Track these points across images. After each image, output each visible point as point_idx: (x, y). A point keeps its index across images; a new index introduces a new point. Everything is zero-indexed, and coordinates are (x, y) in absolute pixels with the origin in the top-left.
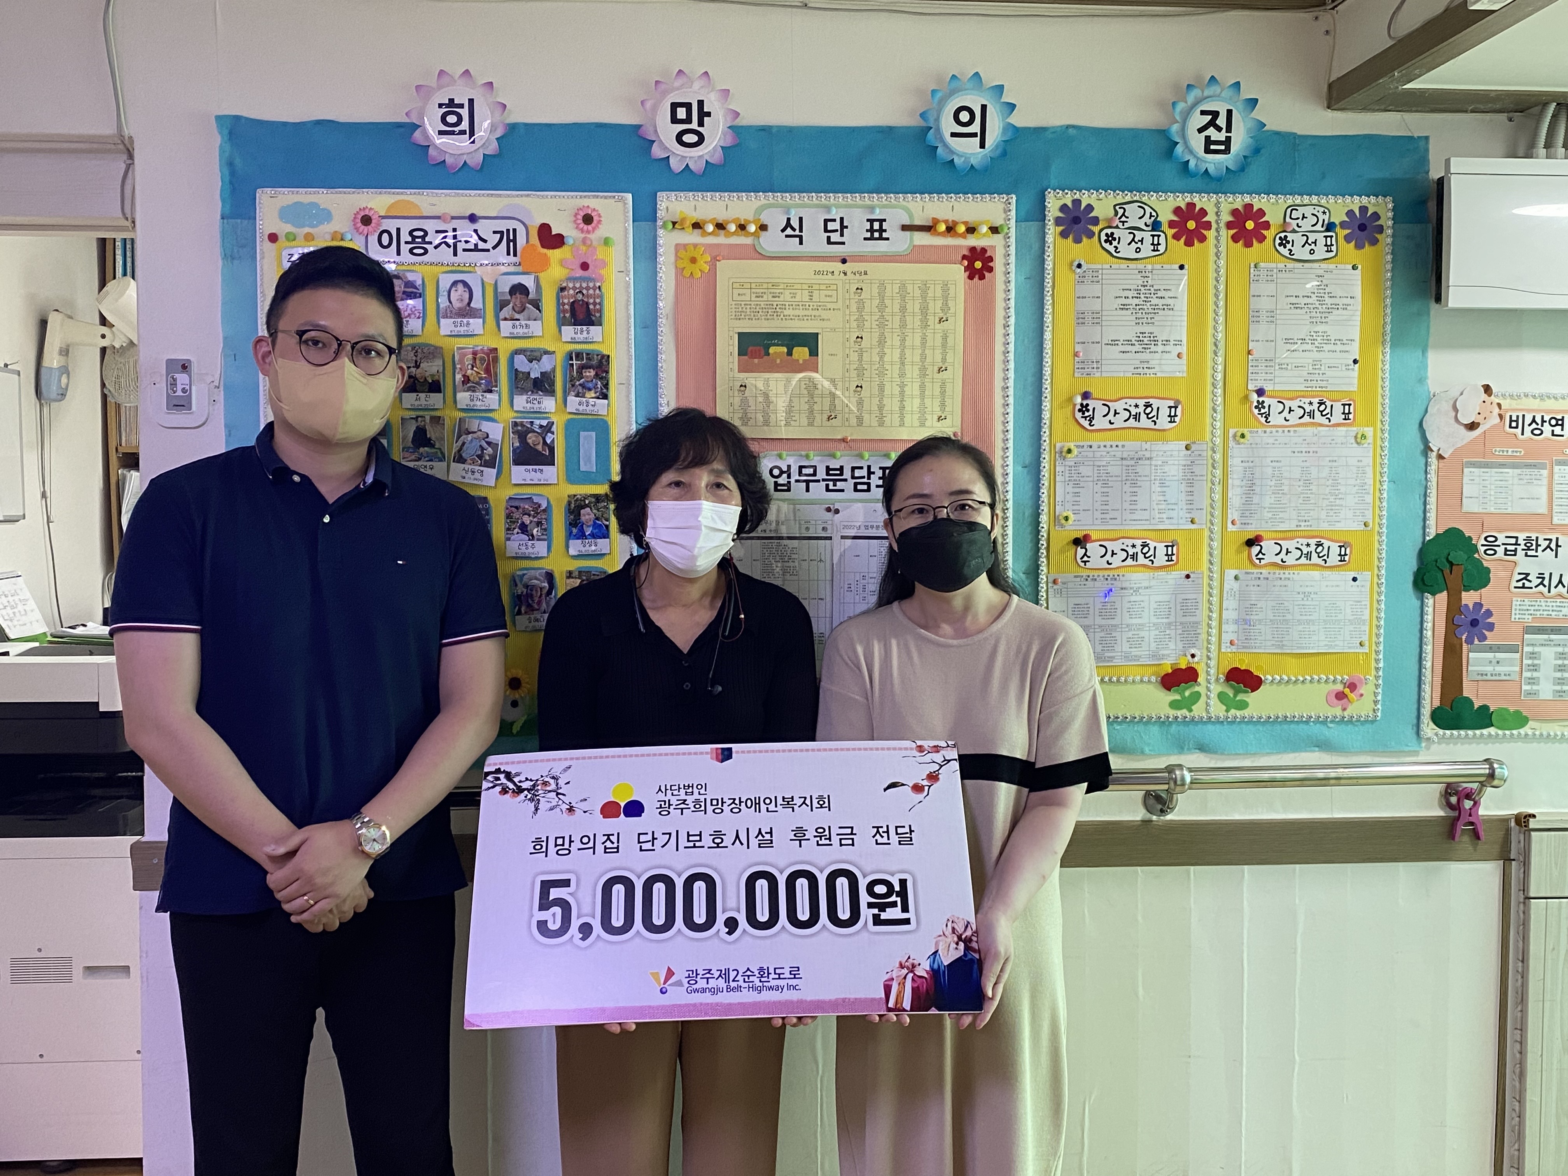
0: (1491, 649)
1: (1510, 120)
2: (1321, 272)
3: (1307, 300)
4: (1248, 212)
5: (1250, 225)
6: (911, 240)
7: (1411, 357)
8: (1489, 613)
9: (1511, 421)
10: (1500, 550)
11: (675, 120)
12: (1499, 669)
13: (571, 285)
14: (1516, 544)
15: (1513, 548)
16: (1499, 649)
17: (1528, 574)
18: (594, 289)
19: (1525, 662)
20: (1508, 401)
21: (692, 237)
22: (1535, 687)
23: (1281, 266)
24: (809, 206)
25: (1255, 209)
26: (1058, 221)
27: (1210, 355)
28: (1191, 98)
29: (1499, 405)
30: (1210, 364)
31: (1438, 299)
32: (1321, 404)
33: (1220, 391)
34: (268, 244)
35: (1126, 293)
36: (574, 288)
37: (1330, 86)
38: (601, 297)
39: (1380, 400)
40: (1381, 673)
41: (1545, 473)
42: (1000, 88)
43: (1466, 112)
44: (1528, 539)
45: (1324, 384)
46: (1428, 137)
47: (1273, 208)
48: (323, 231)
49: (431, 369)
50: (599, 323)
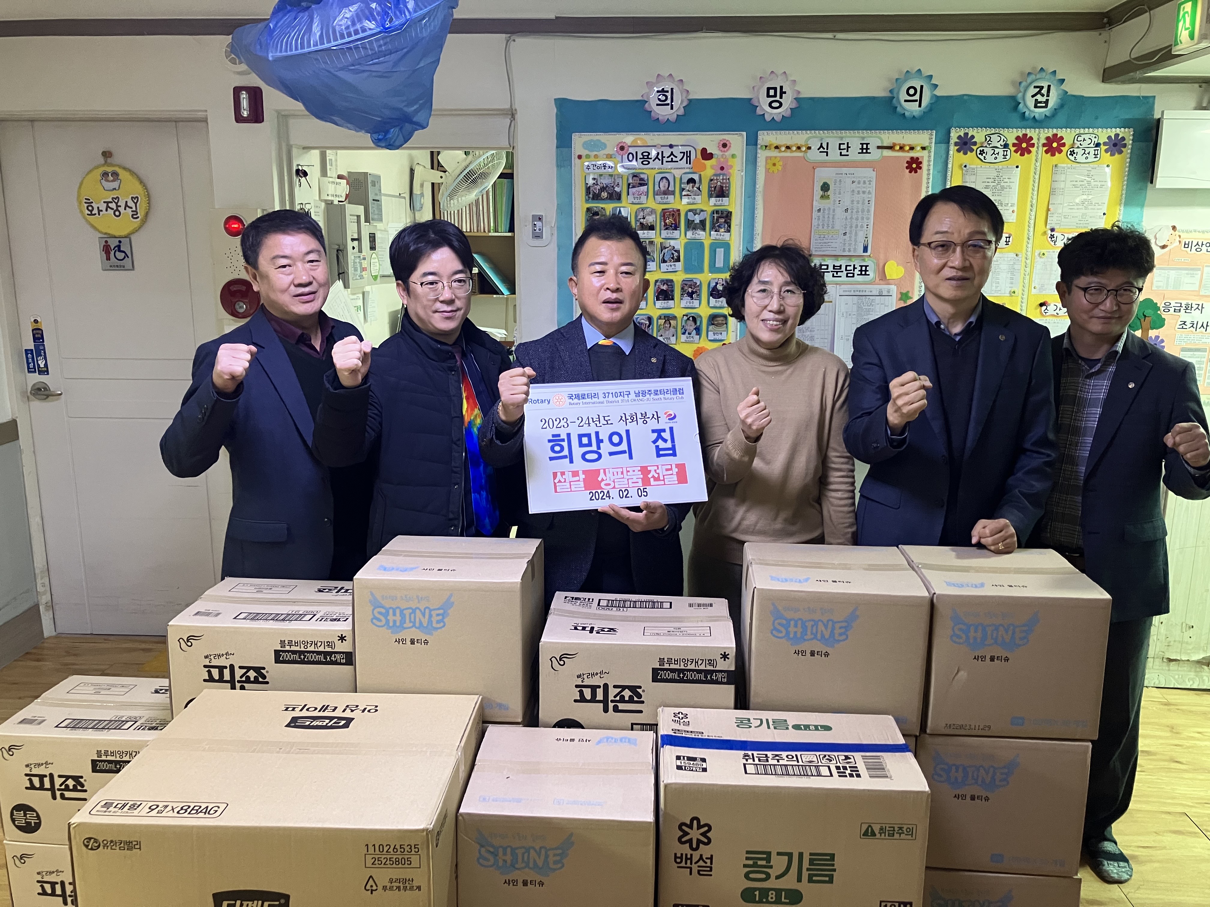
1: (1200, 87)
2: (1090, 169)
3: (1082, 183)
4: (1055, 138)
5: (1055, 145)
6: (882, 153)
7: (1134, 211)
8: (1162, 341)
9: (1185, 244)
10: (1172, 310)
11: (768, 96)
13: (715, 178)
14: (1181, 306)
15: (1179, 308)
17: (1185, 322)
18: (726, 179)
20: (1185, 234)
21: (775, 153)
23: (1069, 165)
24: (832, 137)
25: (1058, 136)
26: (956, 144)
27: (1028, 211)
28: (1029, 80)
29: (1180, 236)
30: (1028, 215)
31: (1152, 182)
33: (1032, 229)
34: (577, 159)
35: (988, 180)
36: (717, 179)
37: (1105, 71)
38: (729, 183)
41: (1200, 271)
42: (931, 77)
43: (1176, 83)
44: (1187, 304)
46: (1154, 97)
47: (1068, 135)
48: (602, 153)
49: (650, 219)
50: (728, 197)
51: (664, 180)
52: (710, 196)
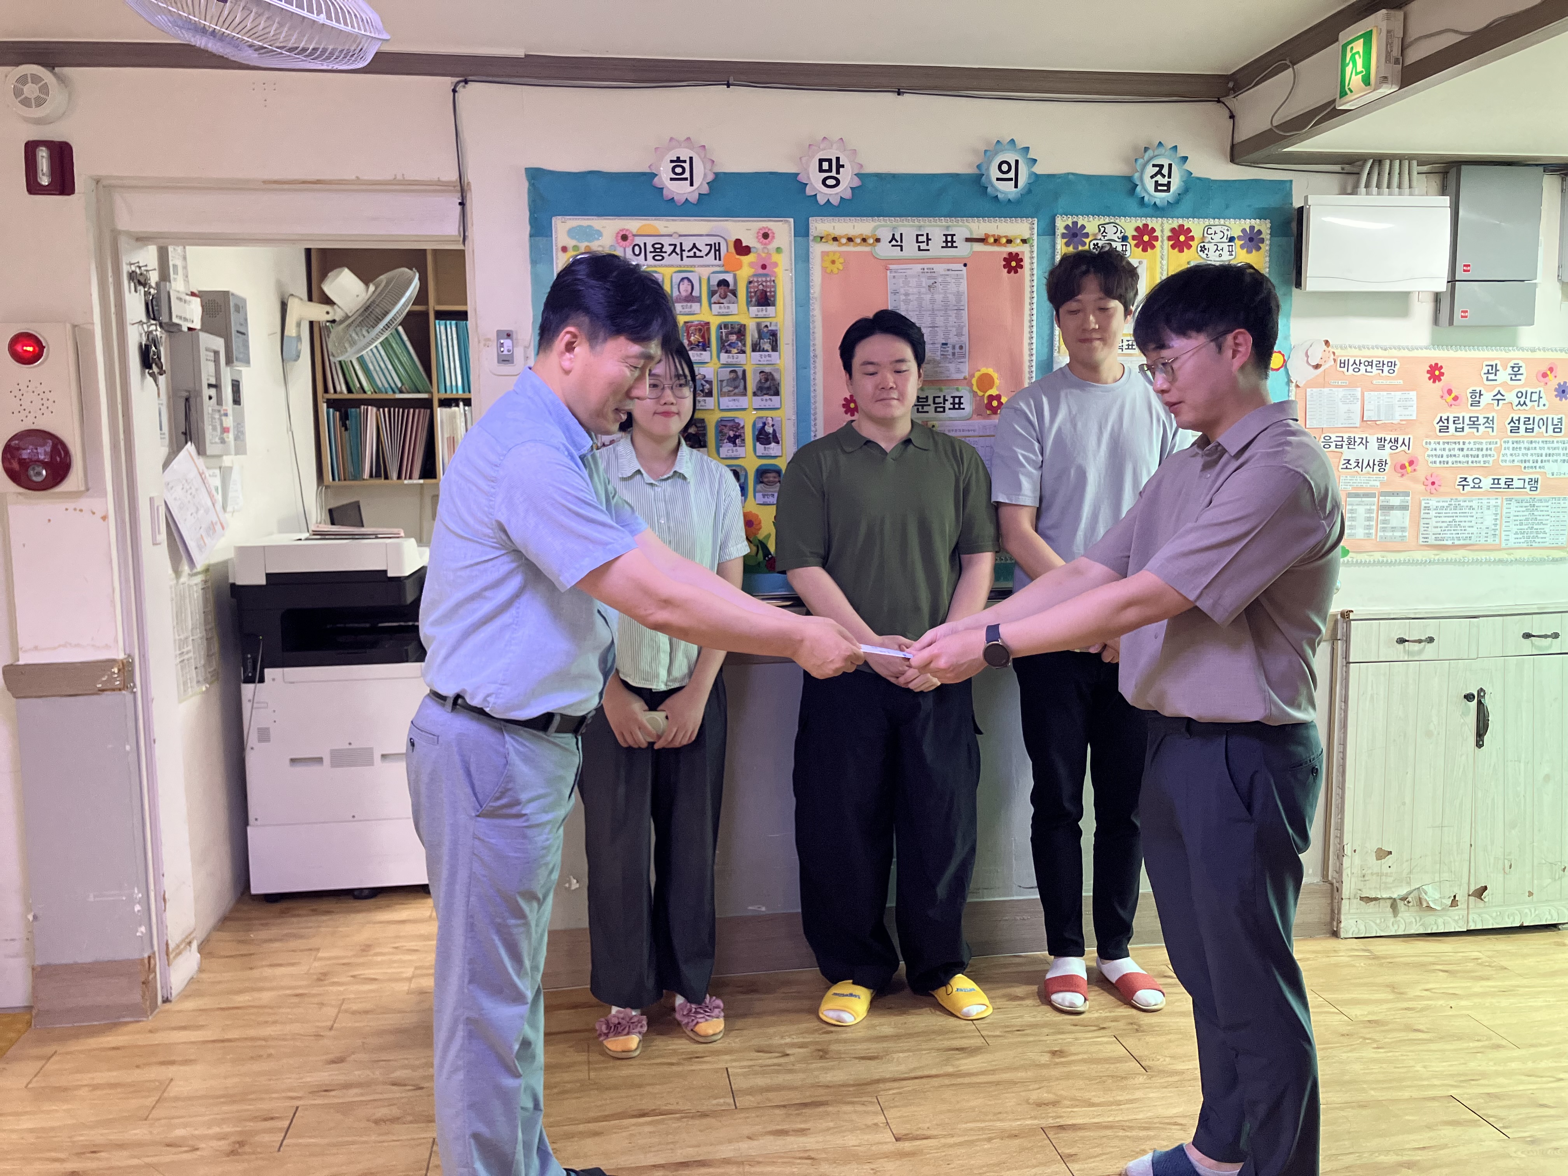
1: (1343, 171)
4: (1182, 230)
5: (1182, 238)
6: (971, 248)
9: (1341, 363)
10: (1333, 445)
11: (821, 170)
13: (755, 279)
14: (1342, 441)
15: (1340, 443)
17: (1349, 460)
18: (770, 281)
20: (1339, 350)
21: (832, 247)
24: (907, 226)
25: (1185, 228)
26: (1064, 236)
28: (1147, 156)
29: (1334, 353)
31: (1299, 285)
34: (560, 253)
36: (758, 282)
37: (1232, 149)
38: (775, 287)
42: (1027, 149)
44: (1349, 438)
46: (1291, 181)
47: (1196, 226)
50: (773, 304)
51: (686, 281)
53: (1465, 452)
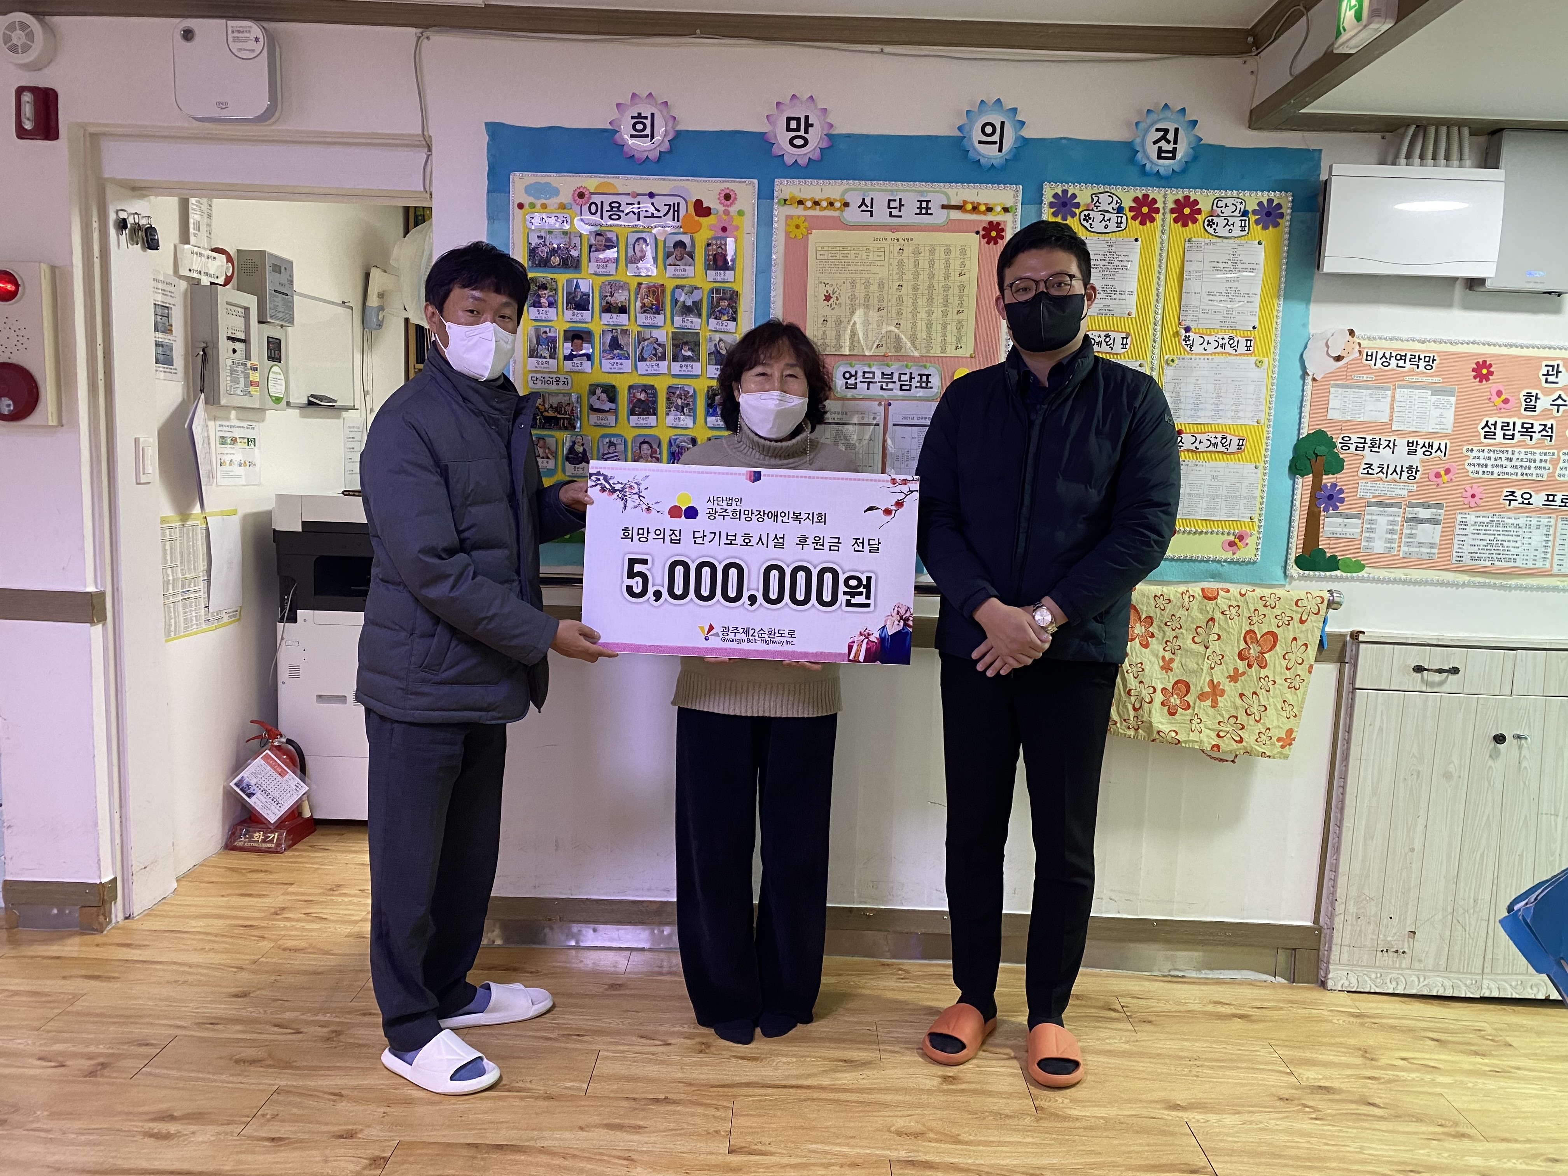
0: (1341, 516)
1: (1383, 138)
2: (1235, 246)
3: (1225, 265)
4: (1187, 202)
5: (1187, 211)
6: (948, 215)
7: (1298, 307)
8: (1341, 491)
9: (1367, 355)
10: (1353, 447)
11: (788, 129)
12: (1345, 530)
13: (714, 242)
14: (1365, 443)
15: (1362, 445)
16: (1347, 516)
17: (1372, 465)
19: (1365, 526)
21: (797, 210)
22: (1371, 544)
23: (1207, 240)
24: (878, 190)
25: (1192, 199)
26: (1051, 205)
27: (1153, 302)
28: (1150, 119)
29: (1359, 344)
30: (1153, 308)
31: (1318, 264)
32: (1231, 338)
33: (1159, 328)
34: (517, 210)
36: (716, 244)
37: (1251, 111)
39: (1274, 337)
40: (1262, 529)
41: (1389, 393)
42: (1015, 110)
43: (1350, 131)
44: (1374, 440)
45: (1233, 325)
46: (1320, 150)
47: (1204, 199)
48: (553, 202)
49: (620, 297)
50: (732, 269)
51: (641, 241)
52: (708, 267)
53: (1514, 463)
